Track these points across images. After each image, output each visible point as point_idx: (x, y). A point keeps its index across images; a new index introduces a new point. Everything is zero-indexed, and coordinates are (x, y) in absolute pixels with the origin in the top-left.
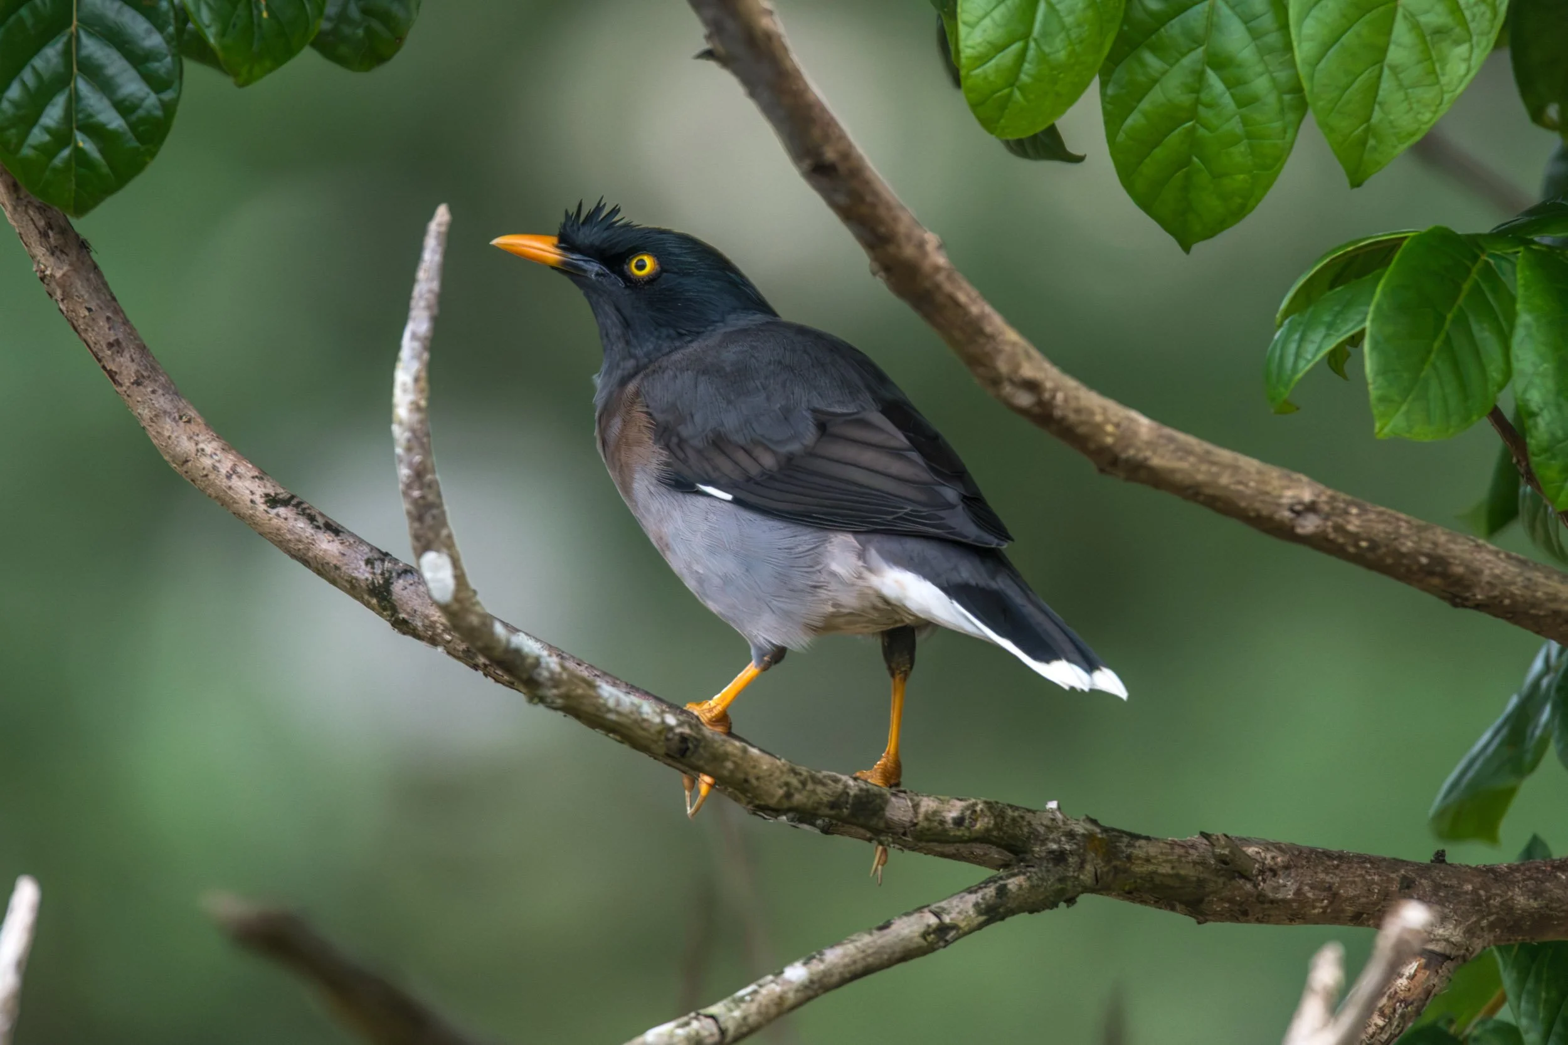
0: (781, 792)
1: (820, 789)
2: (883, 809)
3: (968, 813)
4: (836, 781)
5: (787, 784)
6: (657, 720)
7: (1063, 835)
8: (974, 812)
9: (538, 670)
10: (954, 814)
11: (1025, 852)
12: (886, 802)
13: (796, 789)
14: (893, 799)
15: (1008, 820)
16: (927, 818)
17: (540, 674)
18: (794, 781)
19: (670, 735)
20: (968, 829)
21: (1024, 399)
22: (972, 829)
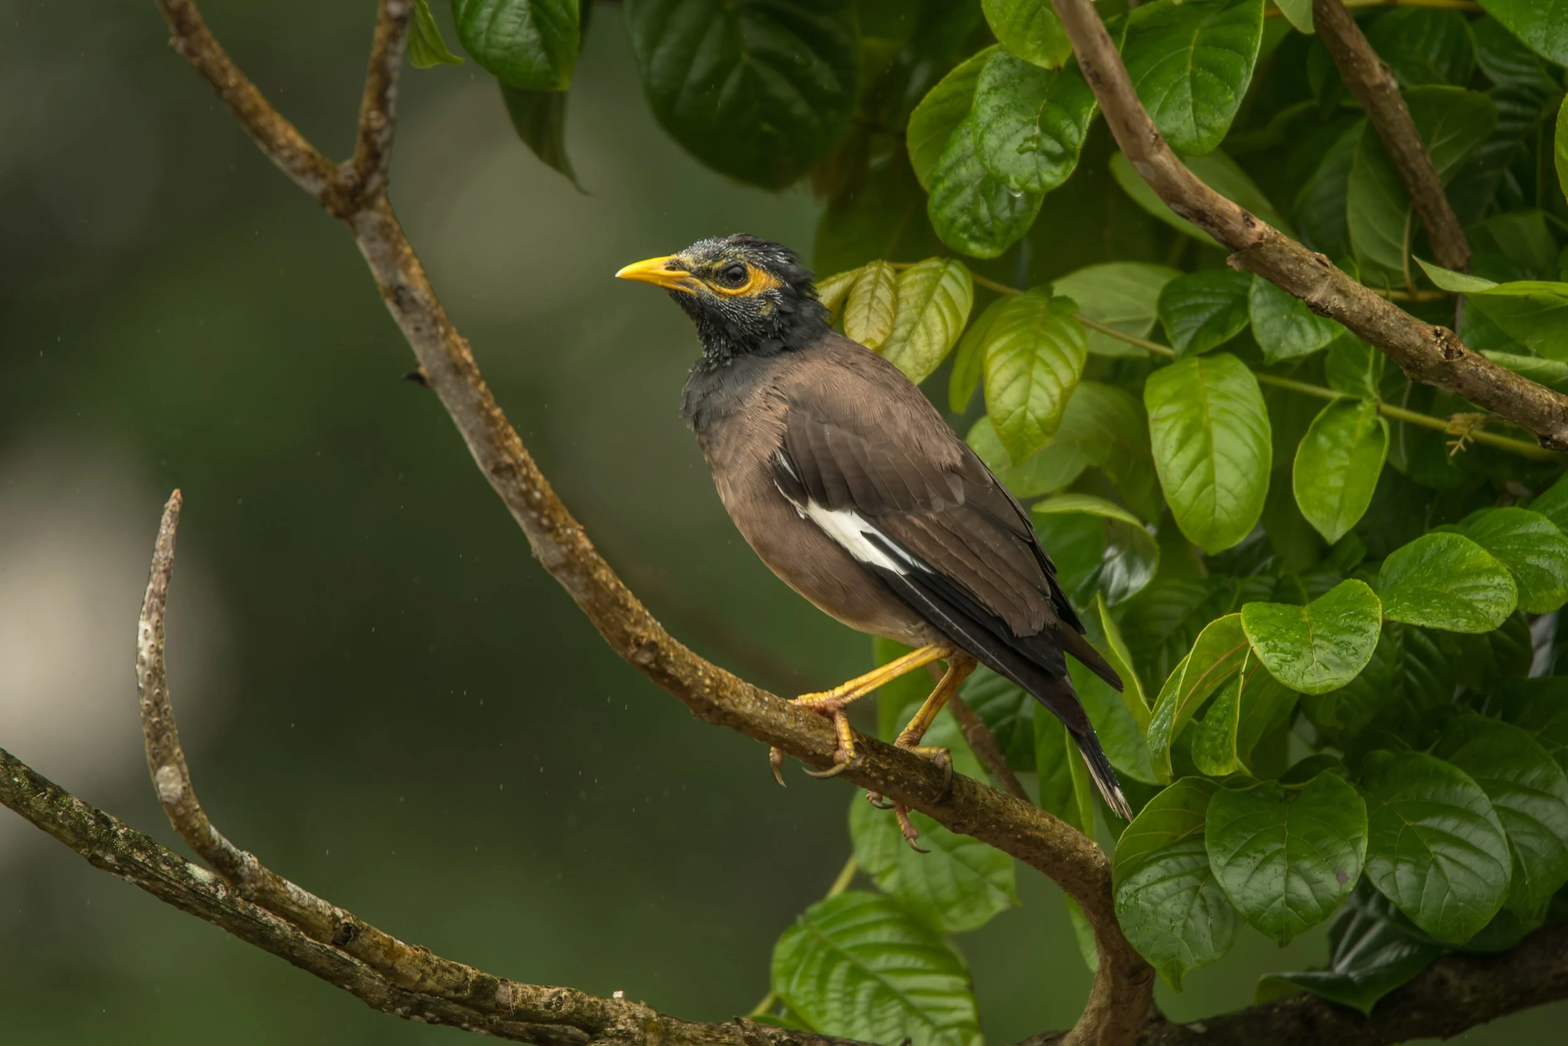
0: (418, 977)
1: (447, 976)
2: (494, 994)
3: (555, 999)
4: (459, 969)
5: (422, 971)
6: (328, 913)
7: (629, 1018)
8: (560, 998)
9: (242, 868)
10: (545, 999)
11: (599, 1032)
12: (497, 988)
13: (429, 975)
14: (501, 986)
15: (585, 1005)
16: (524, 1001)
17: (242, 871)
18: (428, 969)
19: (337, 926)
20: (555, 1011)
21: (645, 658)
22: (558, 1012)
